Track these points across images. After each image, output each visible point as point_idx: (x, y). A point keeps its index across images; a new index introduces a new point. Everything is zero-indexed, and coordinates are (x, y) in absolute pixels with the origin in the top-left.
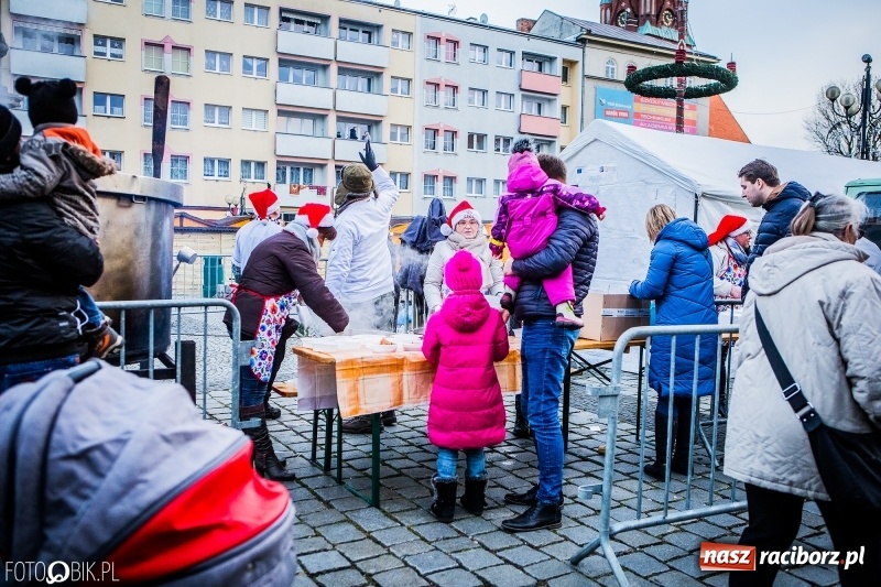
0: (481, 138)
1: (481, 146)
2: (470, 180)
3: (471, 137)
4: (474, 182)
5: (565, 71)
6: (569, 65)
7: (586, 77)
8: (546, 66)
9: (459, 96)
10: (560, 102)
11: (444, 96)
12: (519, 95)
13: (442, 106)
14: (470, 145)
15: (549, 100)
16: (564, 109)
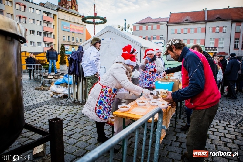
0: (33, 31)
1: (33, 34)
2: (31, 42)
3: (30, 31)
4: (32, 42)
5: (54, 16)
6: (54, 15)
7: (58, 18)
8: (49, 15)
9: (27, 20)
10: (53, 24)
11: (23, 20)
12: (43, 22)
13: (22, 22)
14: (31, 33)
15: (50, 23)
16: (54, 26)
